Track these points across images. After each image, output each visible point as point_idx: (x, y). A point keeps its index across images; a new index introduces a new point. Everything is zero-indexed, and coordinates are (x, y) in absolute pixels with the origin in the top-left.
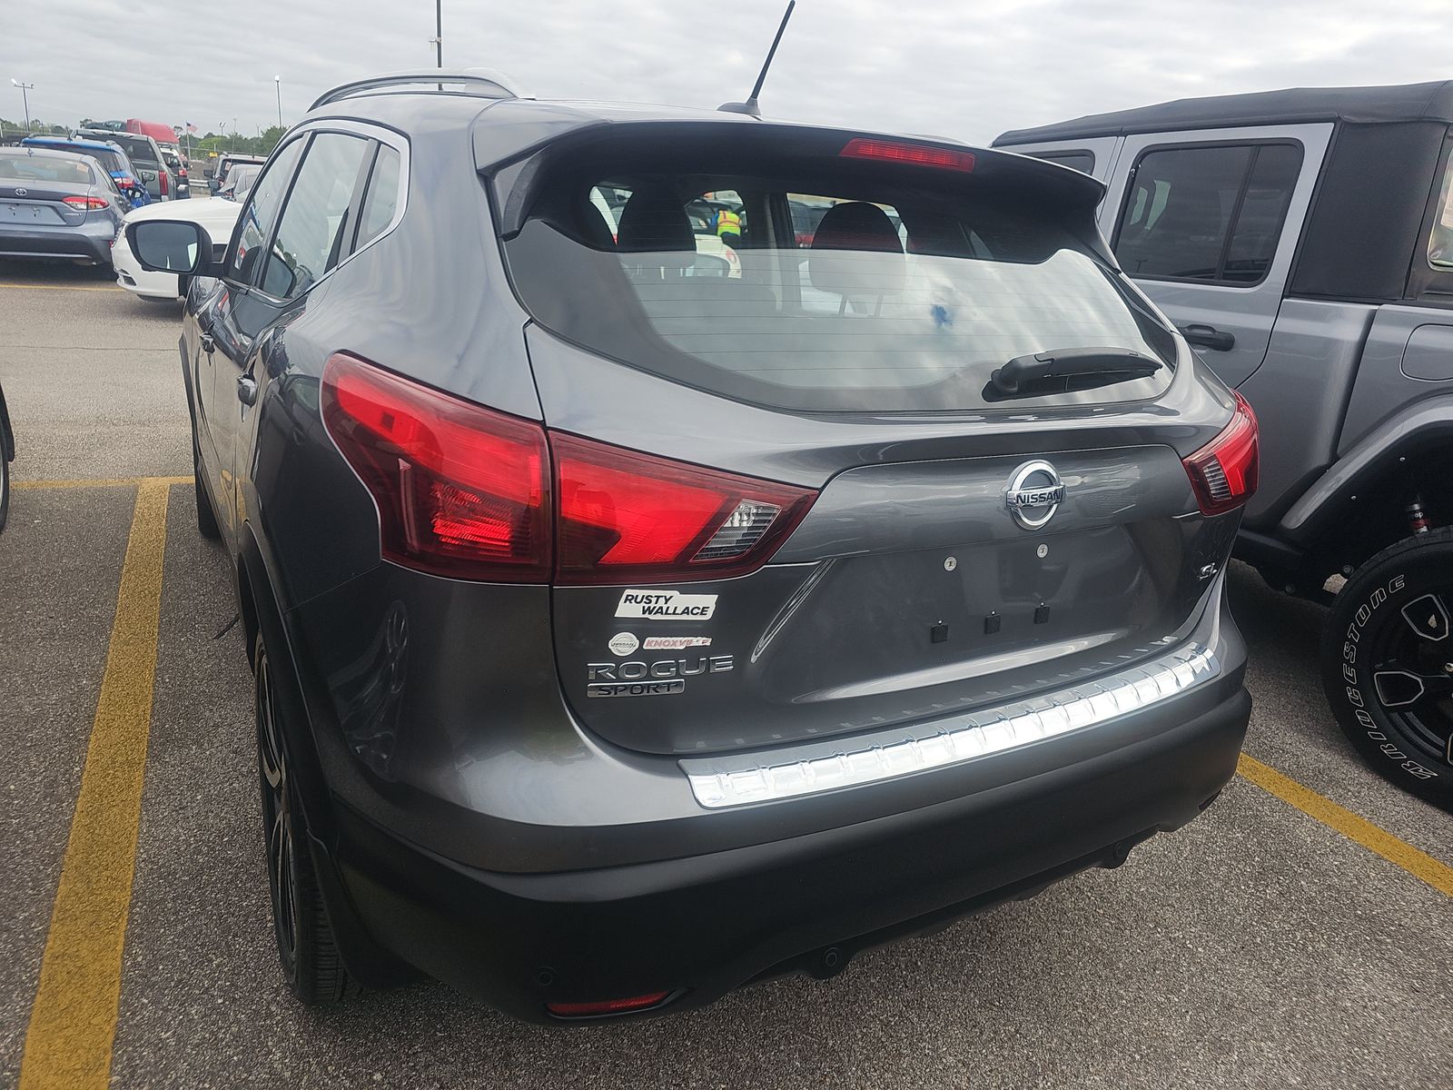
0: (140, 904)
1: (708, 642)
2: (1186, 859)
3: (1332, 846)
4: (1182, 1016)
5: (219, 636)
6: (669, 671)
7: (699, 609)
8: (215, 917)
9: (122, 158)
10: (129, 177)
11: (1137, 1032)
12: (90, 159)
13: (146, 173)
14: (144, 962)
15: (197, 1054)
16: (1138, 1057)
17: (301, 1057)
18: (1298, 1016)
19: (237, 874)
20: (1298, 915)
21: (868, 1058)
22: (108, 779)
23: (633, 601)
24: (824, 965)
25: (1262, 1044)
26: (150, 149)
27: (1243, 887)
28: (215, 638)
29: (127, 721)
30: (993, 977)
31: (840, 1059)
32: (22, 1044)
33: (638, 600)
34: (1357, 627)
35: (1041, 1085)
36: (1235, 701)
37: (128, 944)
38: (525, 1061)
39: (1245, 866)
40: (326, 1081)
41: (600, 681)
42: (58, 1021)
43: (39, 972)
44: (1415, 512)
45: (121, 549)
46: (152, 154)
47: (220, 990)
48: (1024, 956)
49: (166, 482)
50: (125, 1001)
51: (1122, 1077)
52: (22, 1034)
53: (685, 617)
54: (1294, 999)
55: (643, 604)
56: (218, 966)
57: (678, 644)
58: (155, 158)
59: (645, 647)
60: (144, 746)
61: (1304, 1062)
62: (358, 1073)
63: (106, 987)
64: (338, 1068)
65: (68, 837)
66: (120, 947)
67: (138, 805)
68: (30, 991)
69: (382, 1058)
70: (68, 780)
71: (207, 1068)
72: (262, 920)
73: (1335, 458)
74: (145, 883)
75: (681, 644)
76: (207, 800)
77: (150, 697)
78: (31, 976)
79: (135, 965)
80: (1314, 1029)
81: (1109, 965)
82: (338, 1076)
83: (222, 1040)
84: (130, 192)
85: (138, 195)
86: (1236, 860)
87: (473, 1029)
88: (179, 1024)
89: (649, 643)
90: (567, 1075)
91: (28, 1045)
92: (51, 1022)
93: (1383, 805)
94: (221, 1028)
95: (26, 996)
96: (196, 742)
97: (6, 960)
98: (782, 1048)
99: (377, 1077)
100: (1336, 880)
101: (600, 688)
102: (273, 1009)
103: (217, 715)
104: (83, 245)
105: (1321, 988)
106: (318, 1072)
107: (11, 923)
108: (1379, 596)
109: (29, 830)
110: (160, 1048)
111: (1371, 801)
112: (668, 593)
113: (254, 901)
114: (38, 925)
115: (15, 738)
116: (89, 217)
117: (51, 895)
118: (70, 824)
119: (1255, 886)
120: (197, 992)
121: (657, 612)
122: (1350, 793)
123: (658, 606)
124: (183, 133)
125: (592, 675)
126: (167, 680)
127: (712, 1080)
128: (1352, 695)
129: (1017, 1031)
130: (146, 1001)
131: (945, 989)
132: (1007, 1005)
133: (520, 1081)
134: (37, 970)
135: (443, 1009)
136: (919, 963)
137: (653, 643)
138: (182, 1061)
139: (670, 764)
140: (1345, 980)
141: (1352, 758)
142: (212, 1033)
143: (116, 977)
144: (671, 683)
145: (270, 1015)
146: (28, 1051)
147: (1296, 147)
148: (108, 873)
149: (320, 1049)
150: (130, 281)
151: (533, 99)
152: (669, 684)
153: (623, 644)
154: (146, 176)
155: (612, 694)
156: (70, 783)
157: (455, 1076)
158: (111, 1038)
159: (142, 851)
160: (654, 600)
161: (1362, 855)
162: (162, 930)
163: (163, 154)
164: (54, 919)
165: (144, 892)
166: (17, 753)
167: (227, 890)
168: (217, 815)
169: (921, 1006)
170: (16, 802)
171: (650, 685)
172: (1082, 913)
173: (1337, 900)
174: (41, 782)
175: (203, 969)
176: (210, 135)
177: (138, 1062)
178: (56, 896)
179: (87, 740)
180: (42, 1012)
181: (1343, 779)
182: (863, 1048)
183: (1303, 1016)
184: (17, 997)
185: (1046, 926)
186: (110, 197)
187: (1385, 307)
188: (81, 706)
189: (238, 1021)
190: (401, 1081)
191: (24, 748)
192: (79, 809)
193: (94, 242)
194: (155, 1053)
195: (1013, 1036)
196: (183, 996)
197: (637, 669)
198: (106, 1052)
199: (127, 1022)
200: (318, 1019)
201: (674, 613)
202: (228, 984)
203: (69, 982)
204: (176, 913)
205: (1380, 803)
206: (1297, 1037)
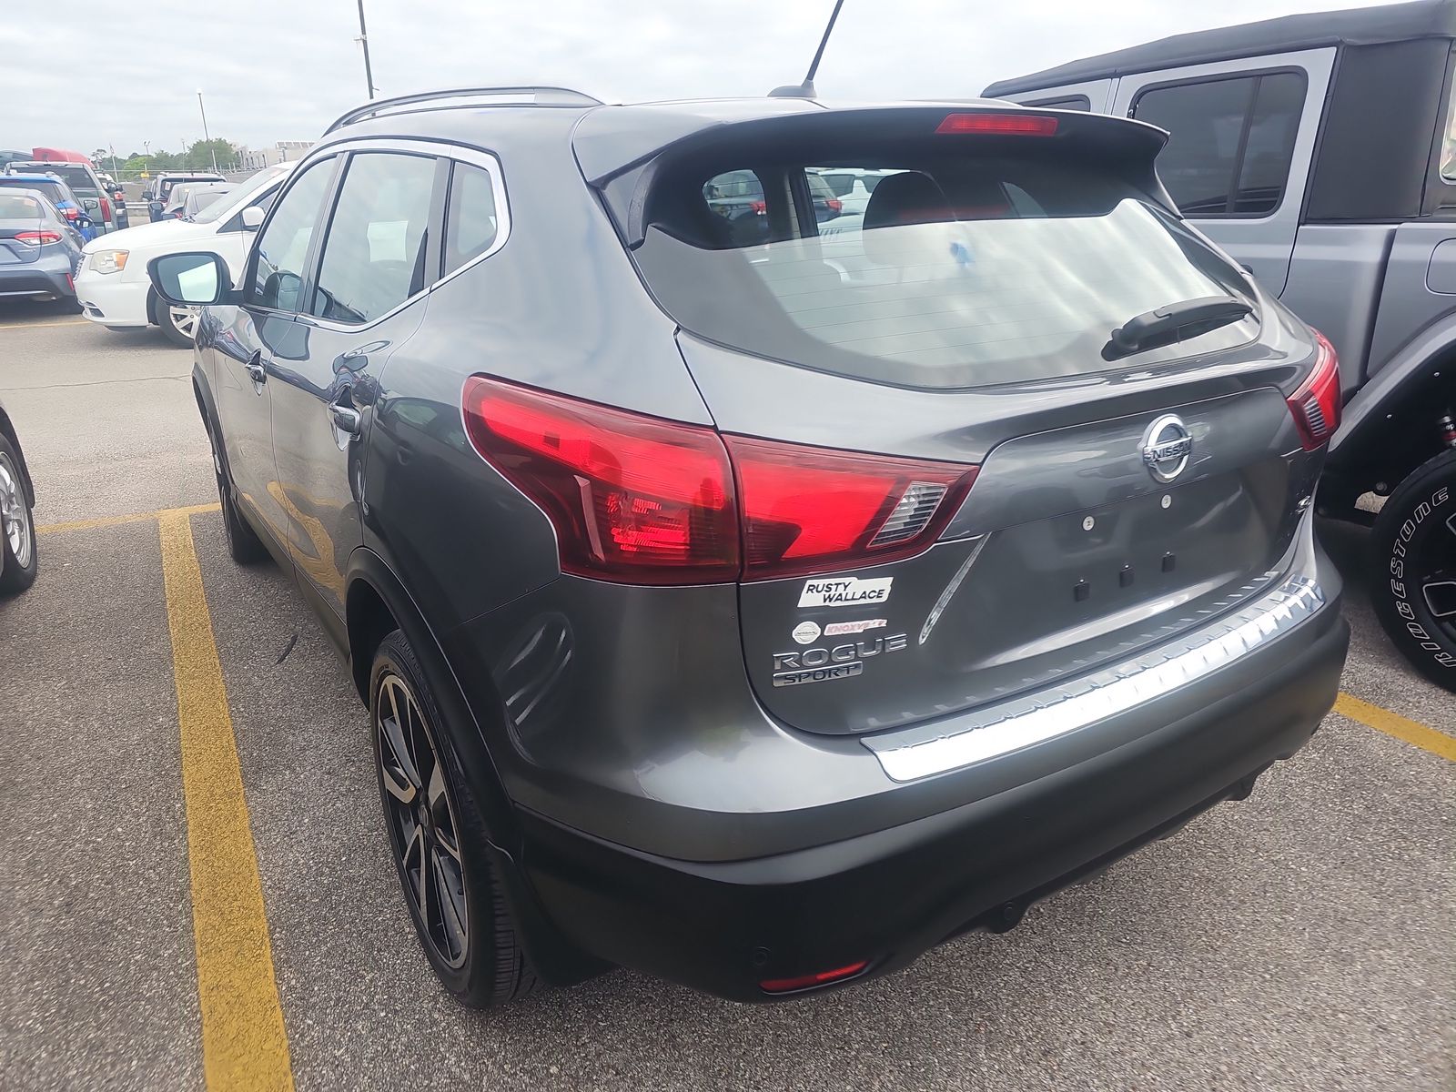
0: (278, 930)
1: (884, 623)
2: (1270, 783)
3: (1405, 757)
4: (1301, 933)
5: (281, 661)
6: (848, 654)
7: (875, 592)
8: (355, 935)
9: (64, 189)
10: (73, 207)
11: (1262, 953)
12: (35, 193)
13: (89, 201)
14: (299, 985)
15: (375, 1067)
16: (1268, 977)
17: (475, 1060)
18: (1409, 922)
19: (364, 891)
20: (1387, 826)
21: (1015, 1005)
22: (212, 812)
23: (814, 591)
24: (1002, 919)
25: (1381, 952)
26: (87, 177)
27: (1330, 805)
28: (278, 663)
29: (214, 754)
30: (1114, 915)
31: (989, 1008)
32: (202, 1076)
33: (819, 589)
34: (1402, 542)
35: (1184, 1013)
36: (1337, 628)
37: (278, 970)
38: (690, 1041)
39: (1327, 785)
40: (505, 1079)
41: (785, 670)
42: (231, 1050)
43: (199, 1005)
44: (1447, 424)
45: (160, 584)
46: (89, 181)
47: (380, 1004)
48: (1138, 893)
49: (184, 512)
50: (291, 1024)
51: (1257, 997)
52: (199, 1066)
53: (862, 601)
54: (1402, 906)
55: (824, 592)
56: (371, 981)
57: (856, 628)
58: (93, 185)
59: (825, 634)
60: (238, 776)
61: (1424, 965)
62: (534, 1068)
63: (269, 1013)
64: (514, 1065)
65: (189, 872)
66: (271, 973)
67: (250, 835)
68: (194, 1023)
69: (553, 1052)
70: (174, 817)
71: (388, 1079)
72: (400, 932)
73: (1364, 379)
74: (278, 909)
75: (859, 627)
76: (315, 822)
77: (230, 728)
78: (192, 1010)
79: (290, 989)
80: (1426, 932)
81: (1221, 892)
82: (516, 1074)
83: (395, 1051)
84: (78, 222)
85: (86, 224)
86: (1317, 780)
87: (632, 1015)
88: (349, 1040)
89: (830, 630)
90: (734, 1050)
91: (208, 1075)
92: (225, 1052)
93: (1445, 713)
94: (390, 1040)
95: (192, 1029)
96: (289, 767)
97: (163, 997)
98: (931, 1003)
99: (554, 1070)
100: (1416, 789)
101: (785, 677)
102: (436, 1016)
103: (300, 739)
104: (40, 281)
105: (1424, 893)
106: (495, 1071)
107: (157, 961)
108: (1423, 510)
109: (148, 869)
110: (338, 1065)
111: (1432, 710)
112: (846, 580)
113: (388, 916)
114: (184, 961)
115: (109, 781)
116: (43, 253)
117: (189, 929)
118: (187, 859)
119: (1341, 802)
120: (359, 1008)
121: (837, 599)
122: (1411, 704)
123: (838, 593)
124: (107, 156)
125: (777, 666)
126: (242, 709)
127: (873, 1041)
128: (1402, 609)
129: (1149, 965)
130: (311, 1022)
131: (1072, 932)
132: (1133, 941)
133: (690, 1060)
134: (196, 1004)
135: (599, 1000)
136: (1042, 910)
137: (833, 629)
138: (362, 1075)
139: (854, 743)
140: (1445, 884)
141: (1405, 670)
142: (383, 1045)
143: (275, 1003)
144: (850, 666)
145: (434, 1023)
146: (209, 1082)
147: (1300, 74)
148: (239, 903)
149: (491, 1049)
150: (97, 313)
151: (620, 105)
152: (848, 667)
153: (806, 633)
154: (88, 205)
155: (797, 682)
156: (176, 821)
157: (627, 1062)
158: (287, 1061)
159: (265, 878)
160: (834, 588)
161: (1435, 762)
162: (307, 953)
163: (100, 179)
164: (198, 952)
165: (279, 919)
166: (115, 796)
167: (359, 908)
168: (328, 837)
169: (1053, 950)
170: (127, 844)
171: (830, 670)
172: (1184, 845)
173: (1421, 809)
174: (146, 821)
175: (357, 986)
176: (135, 155)
177: (319, 1081)
178: (194, 931)
179: (180, 776)
180: (213, 1043)
181: (1401, 692)
182: (1008, 995)
183: (1415, 921)
184: (184, 1031)
185: (1153, 861)
186: (60, 228)
187: (1404, 225)
188: (165, 743)
189: (406, 1032)
190: (577, 1072)
191: (120, 790)
192: (192, 845)
193: (51, 277)
194: (333, 1071)
195: (1147, 969)
196: (346, 1013)
197: (819, 655)
198: (285, 1074)
199: (298, 1044)
200: (482, 1021)
201: (853, 599)
202: (385, 997)
203: (231, 1012)
204: (317, 935)
205: (1442, 711)
206: (1412, 942)
